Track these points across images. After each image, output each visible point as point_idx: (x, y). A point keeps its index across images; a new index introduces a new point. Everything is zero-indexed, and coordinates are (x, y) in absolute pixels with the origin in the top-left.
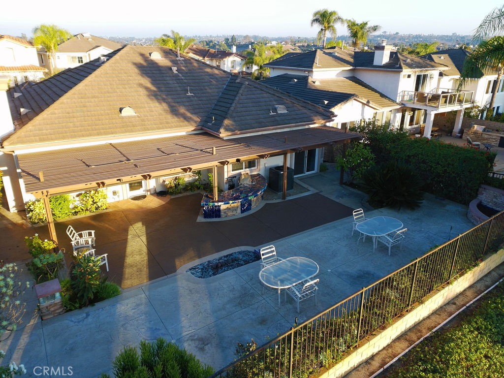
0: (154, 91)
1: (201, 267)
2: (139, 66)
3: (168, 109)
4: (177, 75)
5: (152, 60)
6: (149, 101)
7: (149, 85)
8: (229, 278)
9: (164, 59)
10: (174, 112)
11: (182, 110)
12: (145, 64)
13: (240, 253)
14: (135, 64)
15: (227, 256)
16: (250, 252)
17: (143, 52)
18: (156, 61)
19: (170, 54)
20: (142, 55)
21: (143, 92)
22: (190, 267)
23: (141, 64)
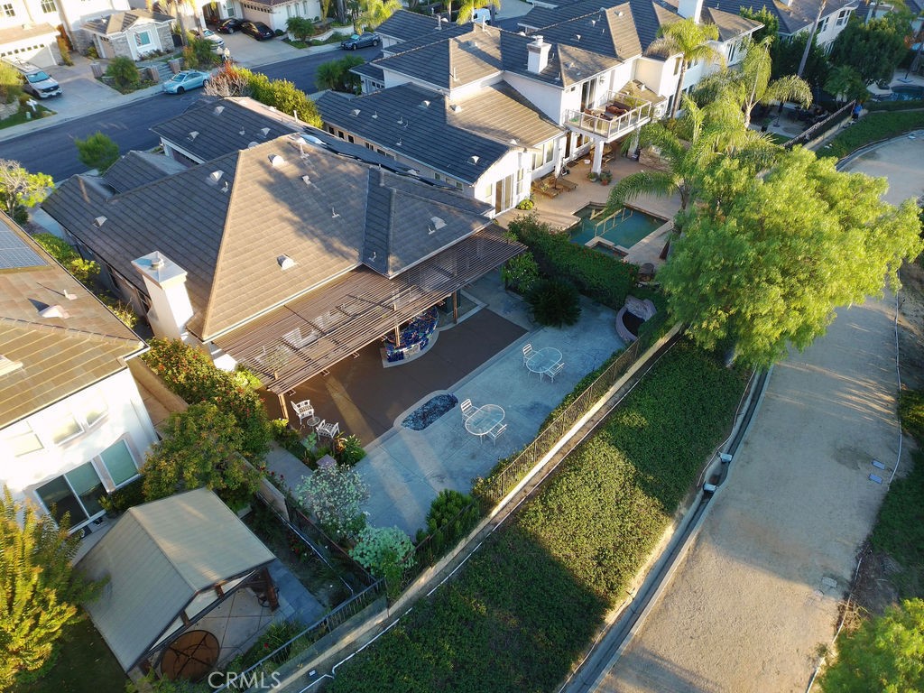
0: (299, 222)
1: (411, 418)
2: (269, 187)
3: (322, 246)
4: (311, 188)
5: (275, 170)
6: (300, 240)
7: (289, 215)
8: (439, 426)
9: (287, 162)
10: (330, 249)
11: (337, 244)
12: (272, 180)
13: (436, 398)
14: (261, 183)
15: (426, 404)
16: (444, 396)
17: (262, 158)
18: (282, 170)
19: (291, 151)
20: (262, 163)
21: (289, 229)
22: (403, 420)
23: (267, 181)
